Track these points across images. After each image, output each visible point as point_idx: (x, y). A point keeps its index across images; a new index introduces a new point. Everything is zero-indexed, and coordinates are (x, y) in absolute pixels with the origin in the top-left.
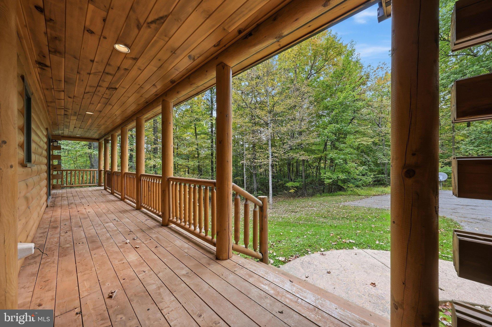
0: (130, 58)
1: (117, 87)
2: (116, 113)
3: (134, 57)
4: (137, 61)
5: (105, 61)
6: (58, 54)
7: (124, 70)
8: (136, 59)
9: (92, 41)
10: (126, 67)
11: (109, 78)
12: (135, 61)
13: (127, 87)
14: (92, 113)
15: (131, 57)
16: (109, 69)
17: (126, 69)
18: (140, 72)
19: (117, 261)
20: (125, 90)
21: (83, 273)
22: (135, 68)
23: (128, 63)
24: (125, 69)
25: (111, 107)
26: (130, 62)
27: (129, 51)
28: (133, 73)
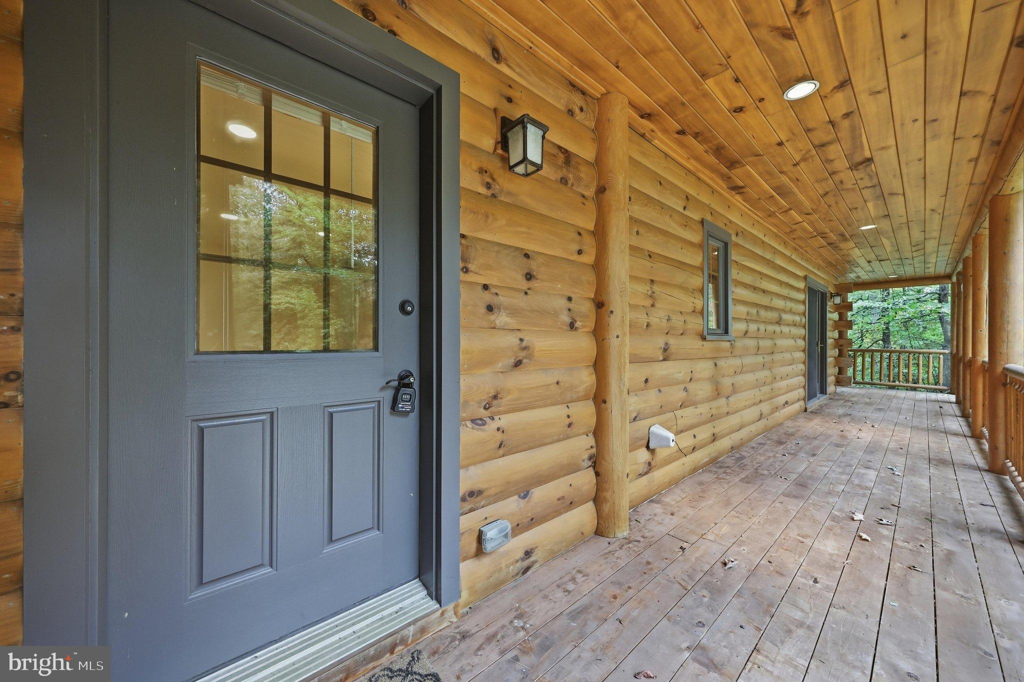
0: (832, 91)
1: (867, 154)
2: (929, 206)
3: (836, 84)
4: (851, 83)
5: (799, 130)
6: (737, 165)
7: (844, 119)
8: (845, 84)
9: (751, 118)
10: (845, 112)
11: (834, 151)
12: (849, 88)
13: (892, 142)
14: (874, 226)
15: (831, 88)
16: (821, 136)
17: (847, 115)
18: (884, 97)
19: (796, 532)
20: (893, 151)
21: (737, 515)
22: (863, 98)
23: (840, 103)
24: (844, 115)
25: (901, 198)
26: (840, 96)
27: (818, 84)
28: (871, 108)
